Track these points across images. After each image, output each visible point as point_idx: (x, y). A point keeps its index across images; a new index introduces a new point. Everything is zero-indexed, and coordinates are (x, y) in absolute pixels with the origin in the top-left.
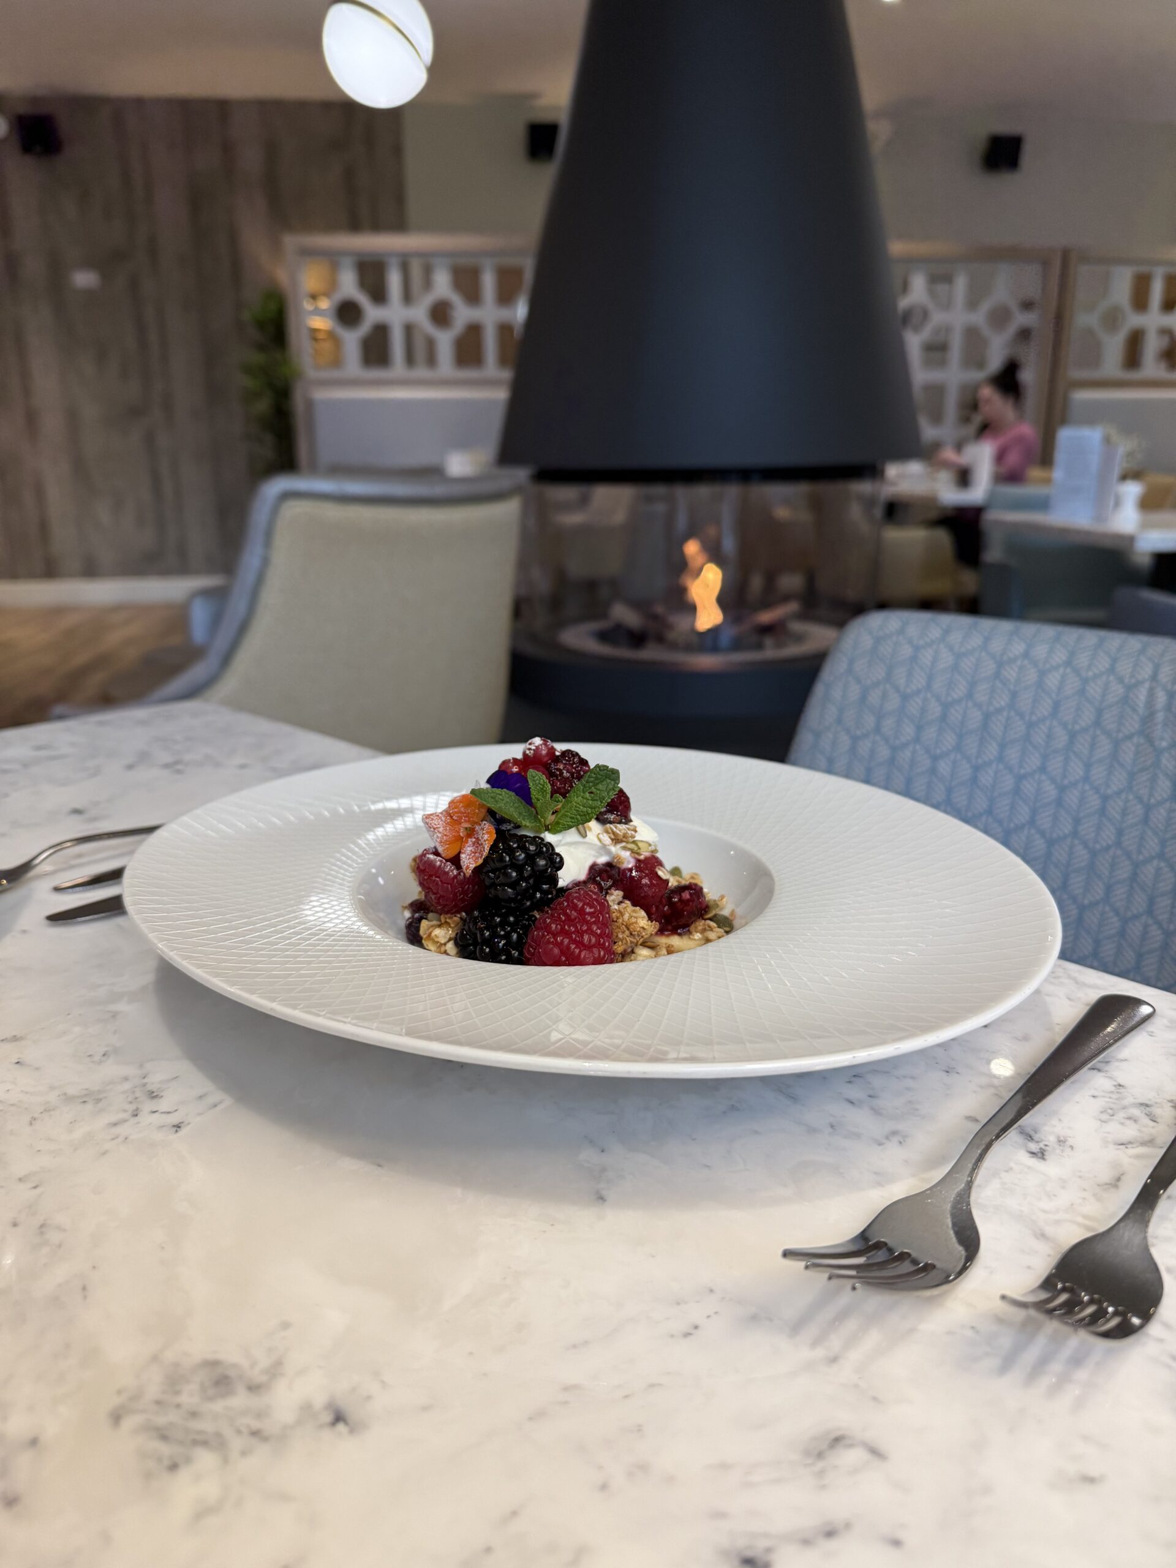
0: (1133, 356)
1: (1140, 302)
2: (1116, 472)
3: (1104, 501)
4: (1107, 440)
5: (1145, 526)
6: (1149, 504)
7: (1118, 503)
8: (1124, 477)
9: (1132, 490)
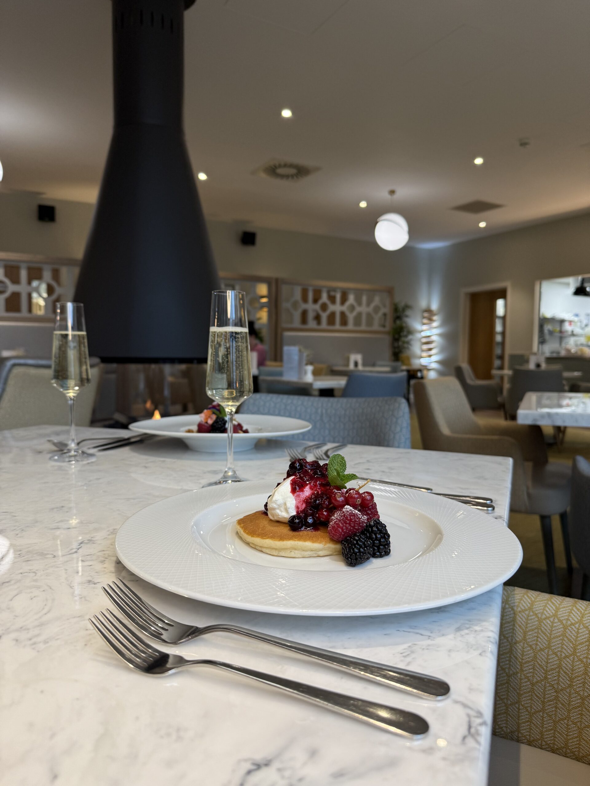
0: (304, 320)
1: (305, 299)
2: (304, 362)
3: (301, 372)
4: (300, 351)
5: (315, 380)
6: (315, 373)
7: (306, 373)
8: (307, 364)
9: (310, 368)
